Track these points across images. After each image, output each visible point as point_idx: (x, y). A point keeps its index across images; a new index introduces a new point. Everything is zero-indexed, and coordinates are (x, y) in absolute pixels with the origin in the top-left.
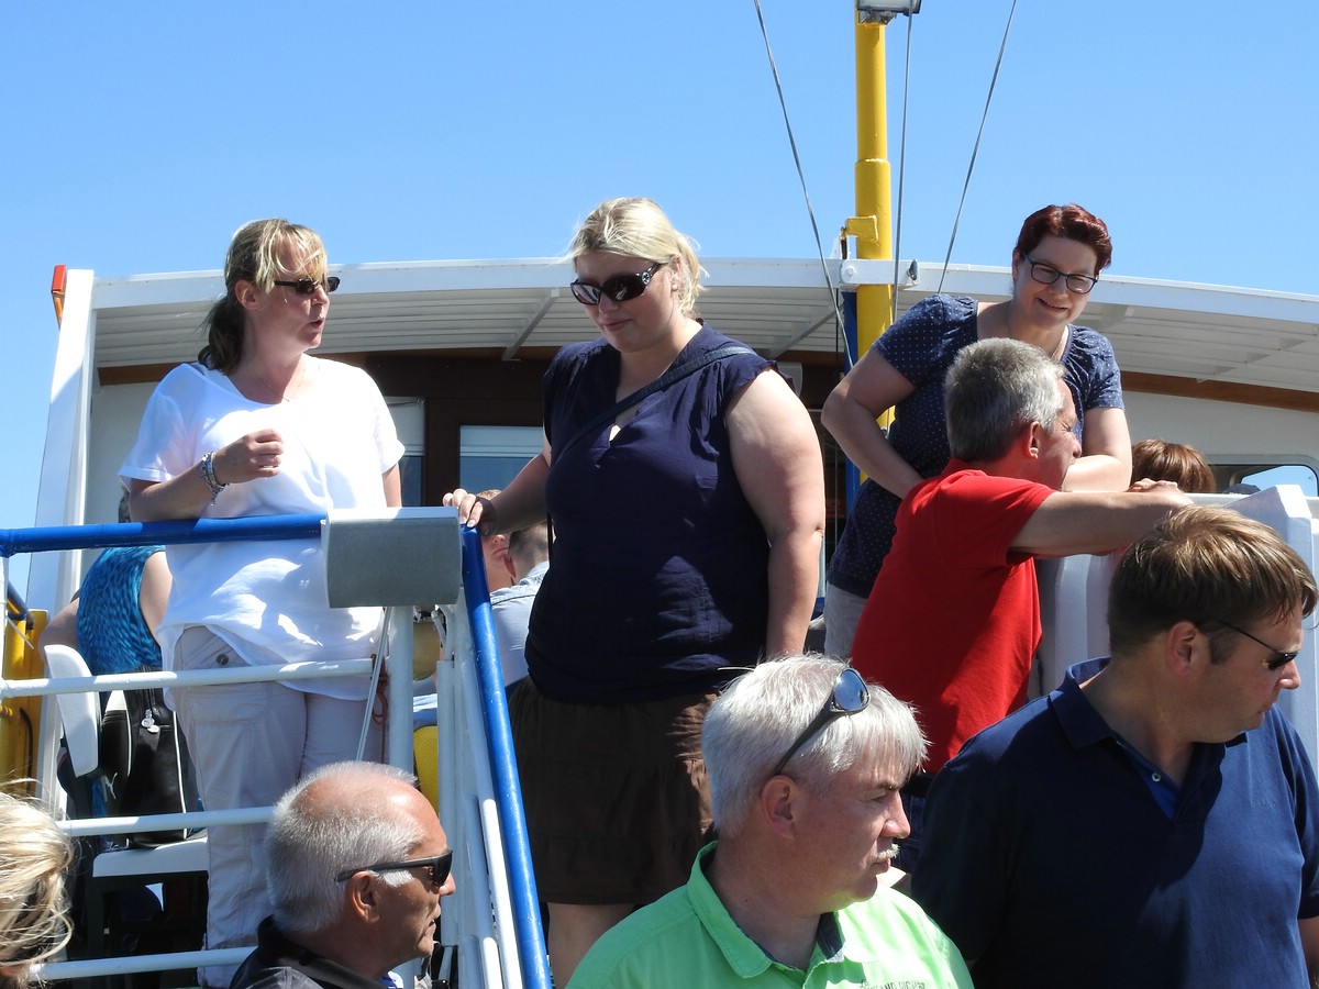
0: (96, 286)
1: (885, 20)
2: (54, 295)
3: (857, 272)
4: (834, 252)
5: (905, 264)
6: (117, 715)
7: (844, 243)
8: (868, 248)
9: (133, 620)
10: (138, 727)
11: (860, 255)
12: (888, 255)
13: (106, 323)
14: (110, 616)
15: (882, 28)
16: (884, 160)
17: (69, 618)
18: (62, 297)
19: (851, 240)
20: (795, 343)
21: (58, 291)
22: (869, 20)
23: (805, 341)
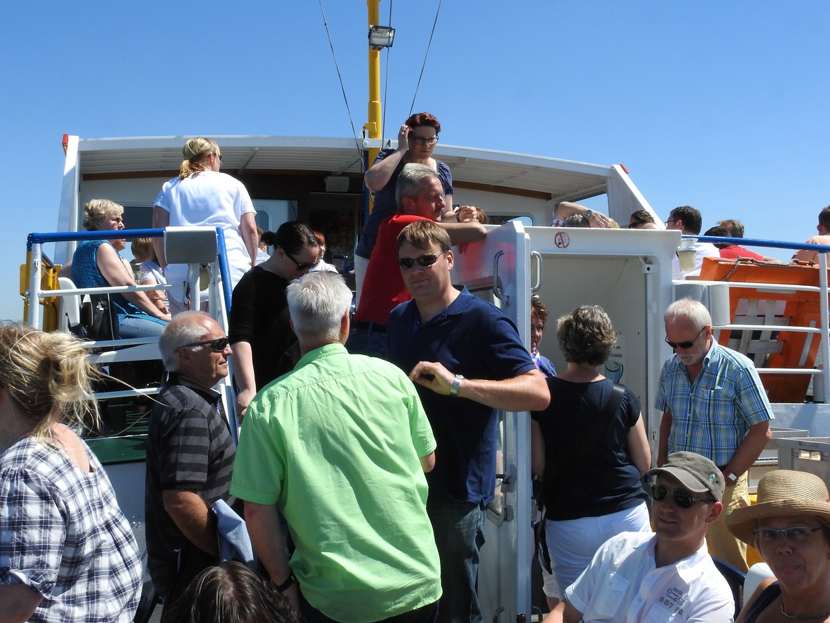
0: (80, 143)
1: (380, 49)
2: (64, 145)
3: (369, 143)
4: (360, 136)
5: (386, 140)
6: (87, 304)
7: (364, 132)
8: (373, 134)
9: (94, 268)
10: (95, 309)
11: (369, 137)
12: (380, 137)
13: (84, 156)
14: (85, 267)
15: (379, 52)
16: (378, 101)
17: (68, 267)
18: (67, 146)
19: (367, 131)
20: (346, 169)
21: (65, 144)
22: (373, 49)
23: (350, 168)
